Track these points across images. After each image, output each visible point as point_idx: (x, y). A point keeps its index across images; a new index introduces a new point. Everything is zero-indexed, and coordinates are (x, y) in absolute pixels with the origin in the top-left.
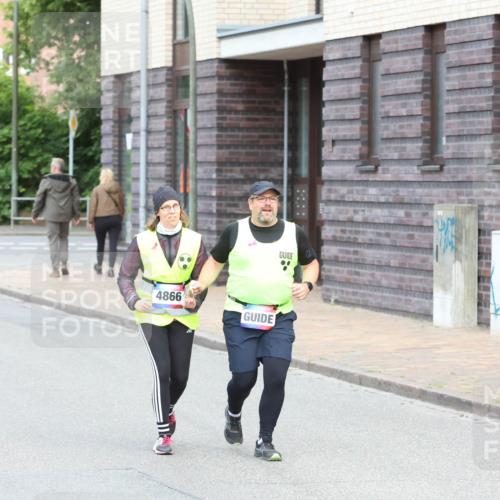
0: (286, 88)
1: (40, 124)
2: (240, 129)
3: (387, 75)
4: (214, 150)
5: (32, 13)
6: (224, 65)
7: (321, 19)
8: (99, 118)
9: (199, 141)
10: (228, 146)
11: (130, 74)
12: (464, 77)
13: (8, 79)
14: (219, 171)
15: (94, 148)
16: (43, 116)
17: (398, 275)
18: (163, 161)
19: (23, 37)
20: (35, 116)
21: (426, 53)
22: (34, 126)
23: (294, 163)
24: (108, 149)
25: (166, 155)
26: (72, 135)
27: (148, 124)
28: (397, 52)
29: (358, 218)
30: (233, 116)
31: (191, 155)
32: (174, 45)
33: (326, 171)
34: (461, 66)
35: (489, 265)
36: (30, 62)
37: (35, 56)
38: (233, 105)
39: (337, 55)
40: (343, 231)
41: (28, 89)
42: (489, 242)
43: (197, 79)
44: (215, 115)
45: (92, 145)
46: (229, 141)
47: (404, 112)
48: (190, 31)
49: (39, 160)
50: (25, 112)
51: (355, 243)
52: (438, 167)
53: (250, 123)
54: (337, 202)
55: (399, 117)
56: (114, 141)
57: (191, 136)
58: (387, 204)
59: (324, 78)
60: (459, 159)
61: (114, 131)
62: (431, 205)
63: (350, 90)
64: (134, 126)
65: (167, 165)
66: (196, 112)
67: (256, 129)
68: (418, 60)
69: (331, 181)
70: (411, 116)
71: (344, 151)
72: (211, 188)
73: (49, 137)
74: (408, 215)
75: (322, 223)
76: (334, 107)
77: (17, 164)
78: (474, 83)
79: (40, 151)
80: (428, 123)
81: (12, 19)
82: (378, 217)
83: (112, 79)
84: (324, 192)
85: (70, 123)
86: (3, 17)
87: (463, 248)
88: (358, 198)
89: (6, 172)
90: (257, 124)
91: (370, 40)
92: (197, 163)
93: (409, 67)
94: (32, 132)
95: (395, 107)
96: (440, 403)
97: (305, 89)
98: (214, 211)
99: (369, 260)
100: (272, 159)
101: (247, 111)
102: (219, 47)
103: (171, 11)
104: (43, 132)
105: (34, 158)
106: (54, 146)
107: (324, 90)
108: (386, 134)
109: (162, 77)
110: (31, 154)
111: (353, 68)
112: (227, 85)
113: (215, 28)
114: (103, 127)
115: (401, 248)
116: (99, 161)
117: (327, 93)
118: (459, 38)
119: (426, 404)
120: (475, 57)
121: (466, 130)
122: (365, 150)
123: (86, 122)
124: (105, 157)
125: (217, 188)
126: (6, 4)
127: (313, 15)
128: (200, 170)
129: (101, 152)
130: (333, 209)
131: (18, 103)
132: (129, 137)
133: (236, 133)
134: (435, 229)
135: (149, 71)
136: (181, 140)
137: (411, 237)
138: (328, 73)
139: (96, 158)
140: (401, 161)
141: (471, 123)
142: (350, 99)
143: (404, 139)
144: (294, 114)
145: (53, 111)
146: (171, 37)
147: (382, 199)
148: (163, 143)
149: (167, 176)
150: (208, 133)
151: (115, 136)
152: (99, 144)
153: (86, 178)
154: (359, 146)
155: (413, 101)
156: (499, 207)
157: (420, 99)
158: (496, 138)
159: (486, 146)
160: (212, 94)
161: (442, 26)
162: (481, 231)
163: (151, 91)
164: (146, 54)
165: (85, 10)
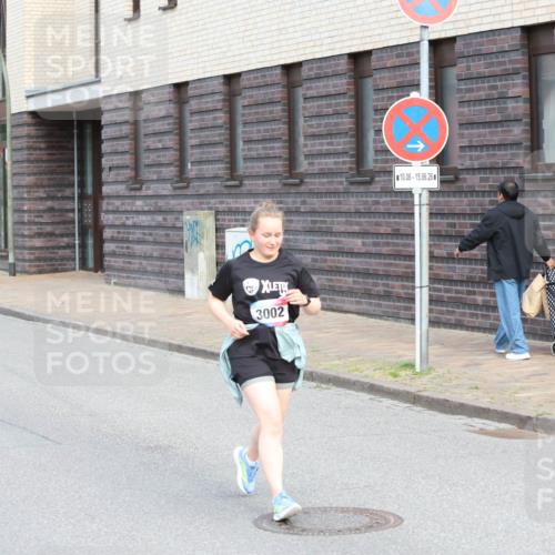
0: (75, 131)
2: (42, 161)
3: (147, 120)
6: (31, 116)
9: (15, 171)
10: (35, 174)
12: (203, 120)
14: (29, 192)
17: (159, 263)
21: (176, 103)
23: (82, 185)
29: (129, 222)
30: (38, 152)
31: (9, 181)
33: (106, 189)
34: (200, 112)
35: (223, 254)
38: (38, 145)
39: (111, 107)
40: (119, 233)
42: (223, 237)
43: (13, 126)
44: (26, 152)
46: (35, 170)
47: (160, 146)
48: (7, 93)
51: (127, 241)
52: (184, 184)
53: (50, 157)
54: (114, 212)
55: (157, 150)
57: (9, 168)
58: (149, 212)
59: (103, 123)
60: (201, 178)
62: (181, 212)
63: (121, 131)
66: (13, 150)
67: (54, 161)
68: (171, 109)
69: (109, 197)
70: (165, 149)
71: (118, 175)
72: (23, 205)
74: (165, 219)
75: (104, 227)
76: (110, 143)
78: (210, 124)
80: (177, 153)
82: (143, 221)
84: (104, 205)
87: (204, 242)
88: (129, 208)
90: (55, 157)
91: (136, 95)
93: (163, 113)
95: (154, 142)
96: (193, 355)
97: (89, 131)
99: (138, 252)
100: (66, 182)
101: (47, 148)
102: (27, 103)
107: (103, 131)
108: (147, 162)
112: (32, 130)
113: (24, 90)
115: (161, 243)
117: (106, 133)
118: (197, 92)
119: (183, 355)
120: (209, 105)
121: (205, 157)
122: (133, 174)
125: (27, 204)
128: (15, 191)
130: (111, 216)
133: (40, 164)
134: (185, 229)
137: (167, 235)
138: (105, 119)
140: (158, 181)
141: (209, 152)
142: (121, 138)
143: (161, 165)
144: (82, 149)
147: (146, 209)
150: (22, 165)
154: (129, 171)
155: (166, 138)
156: (230, 212)
157: (172, 137)
158: (227, 163)
159: (220, 169)
160: (22, 137)
161: (186, 84)
162: (217, 230)
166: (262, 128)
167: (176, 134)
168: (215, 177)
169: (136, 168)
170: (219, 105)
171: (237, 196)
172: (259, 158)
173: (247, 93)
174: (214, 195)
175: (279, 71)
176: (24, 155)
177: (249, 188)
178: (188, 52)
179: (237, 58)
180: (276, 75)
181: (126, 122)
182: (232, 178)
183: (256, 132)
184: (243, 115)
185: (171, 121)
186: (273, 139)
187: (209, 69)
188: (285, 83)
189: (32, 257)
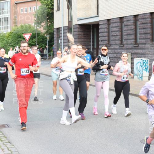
0: (92, 30)
1: (42, 38)
2: (82, 38)
3: (112, 27)
4: (77, 43)
6: (79, 26)
7: (98, 16)
8: (54, 37)
11: (60, 28)
12: (128, 28)
15: (52, 43)
18: (67, 45)
21: (120, 23)
23: (93, 45)
24: (55, 43)
26: (48, 40)
27: (63, 38)
28: (114, 23)
30: (81, 36)
32: (69, 22)
33: (100, 47)
34: (127, 25)
35: (133, 65)
38: (81, 34)
39: (102, 23)
42: (133, 61)
43: (74, 28)
46: (80, 41)
47: (115, 35)
48: (72, 19)
49: (41, 45)
52: (122, 46)
53: (84, 37)
56: (57, 41)
59: (99, 28)
60: (127, 44)
61: (57, 39)
63: (104, 30)
64: (60, 38)
67: (86, 38)
68: (119, 24)
70: (117, 35)
71: (104, 42)
73: (43, 41)
74: (117, 55)
76: (101, 34)
78: (130, 29)
80: (120, 37)
84: (99, 51)
85: (48, 38)
91: (109, 20)
93: (117, 25)
94: (40, 40)
95: (114, 34)
97: (95, 30)
100: (89, 44)
101: (83, 35)
102: (78, 22)
107: (99, 30)
108: (112, 39)
109: (66, 28)
110: (40, 44)
111: (105, 26)
112: (79, 30)
113: (77, 18)
117: (100, 31)
118: (126, 20)
120: (130, 23)
121: (128, 38)
122: (108, 42)
123: (51, 37)
127: (97, 15)
129: (54, 43)
132: (60, 40)
135: (64, 27)
137: (117, 60)
138: (100, 27)
140: (115, 44)
142: (105, 32)
143: (116, 40)
144: (93, 35)
145: (44, 35)
146: (68, 20)
147: (112, 52)
152: (54, 42)
153: (51, 49)
154: (106, 42)
155: (117, 32)
156: (135, 54)
157: (119, 32)
158: (134, 40)
159: (132, 41)
160: (76, 31)
161: (123, 17)
162: (131, 59)
163: (64, 31)
164: (63, 23)
165: (50, 15)
166: (144, 30)
167: (120, 32)
168: (131, 44)
169: (109, 41)
170: (132, 24)
171: (137, 49)
172: (143, 39)
173: (140, 20)
174: (131, 49)
175: (149, 14)
176: (77, 36)
177: (141, 47)
178: (124, 8)
179: (137, 10)
180: (148, 15)
181: (106, 28)
182: (136, 44)
183: (143, 31)
184: (139, 26)
185: (119, 28)
186: (147, 34)
187: (129, 13)
188: (151, 18)
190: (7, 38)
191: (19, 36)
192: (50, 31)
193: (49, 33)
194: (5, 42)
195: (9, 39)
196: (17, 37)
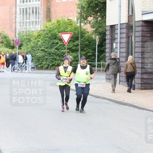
1: (88, 40)
4: (140, 48)
5: (85, 7)
6: (144, 22)
8: (105, 38)
9: (136, 46)
11: (115, 25)
13: (78, 27)
14: (142, 55)
15: (104, 48)
16: (89, 38)
18: (125, 52)
19: (83, 14)
20: (86, 38)
22: (86, 41)
24: (108, 48)
25: (126, 50)
26: (97, 44)
27: (120, 40)
30: (146, 38)
31: (133, 50)
32: (128, 16)
36: (85, 21)
37: (86, 20)
38: (146, 35)
41: (84, 30)
43: (135, 27)
44: (141, 38)
45: (103, 47)
48: (134, 12)
49: (87, 51)
50: (83, 36)
56: (110, 45)
57: (133, 44)
61: (110, 43)
64: (116, 41)
65: (126, 53)
66: (135, 37)
72: (139, 60)
73: (90, 44)
77: (80, 52)
79: (87, 48)
81: (79, 8)
83: (109, 27)
85: (96, 40)
86: (77, 8)
89: (77, 55)
92: (135, 52)
94: (85, 43)
98: (140, 67)
101: (150, 37)
102: (142, 17)
103: (128, 6)
104: (88, 43)
105: (86, 50)
106: (92, 47)
109: (125, 26)
110: (85, 49)
112: (145, 29)
113: (141, 11)
114: (106, 41)
116: (105, 51)
123: (101, 40)
124: (107, 50)
125: (141, 60)
126: (78, 4)
128: (136, 54)
129: (106, 49)
131: (81, 34)
132: (114, 44)
135: (121, 24)
136: (130, 45)
139: (104, 51)
145: (91, 36)
146: (127, 14)
148: (125, 46)
149: (126, 56)
150: (139, 43)
151: (110, 44)
152: (105, 46)
153: (101, 57)
163: (121, 30)
164: (120, 19)
165: (102, 6)
189: (143, 82)
190: (36, 39)
191: (54, 37)
192: (100, 30)
193: (99, 33)
194: (33, 45)
195: (38, 40)
196: (51, 37)
